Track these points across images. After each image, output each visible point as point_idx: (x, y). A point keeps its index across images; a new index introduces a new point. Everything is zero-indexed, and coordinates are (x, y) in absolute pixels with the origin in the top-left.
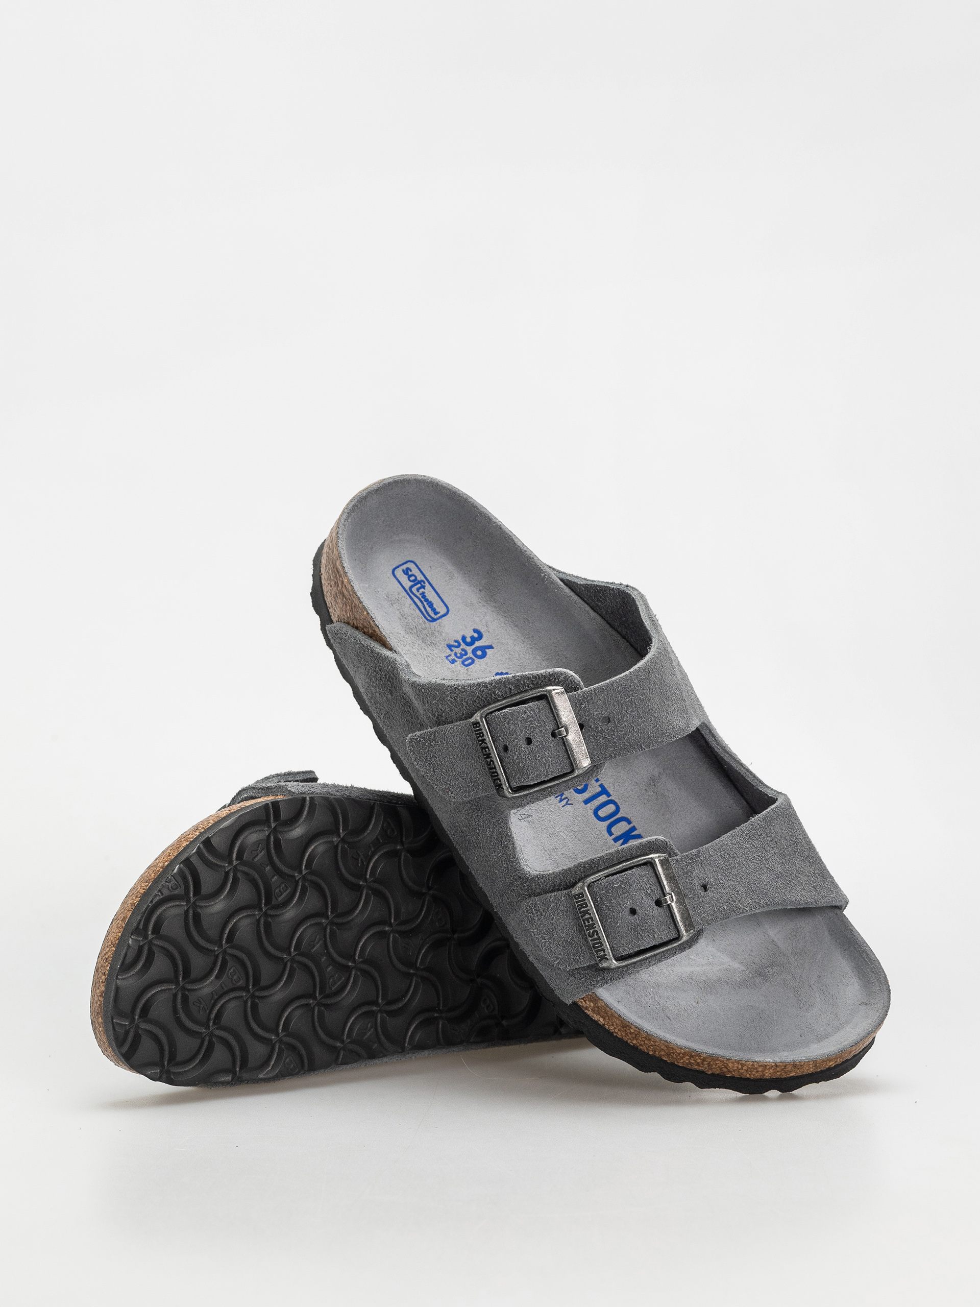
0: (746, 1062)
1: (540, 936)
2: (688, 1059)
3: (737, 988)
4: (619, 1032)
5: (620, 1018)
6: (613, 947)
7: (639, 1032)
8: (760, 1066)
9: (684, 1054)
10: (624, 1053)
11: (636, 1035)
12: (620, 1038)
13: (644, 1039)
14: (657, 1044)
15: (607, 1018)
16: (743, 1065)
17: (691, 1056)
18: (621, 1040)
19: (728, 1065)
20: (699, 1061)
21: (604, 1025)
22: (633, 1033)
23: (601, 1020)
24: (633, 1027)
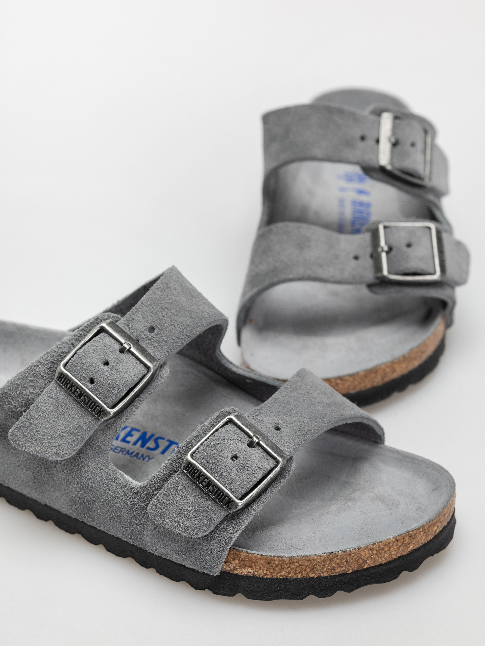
0: (373, 545)
1: (173, 522)
2: (329, 564)
3: (338, 514)
4: (268, 572)
5: (263, 557)
6: (232, 492)
7: (282, 560)
8: (385, 545)
9: (324, 561)
10: (279, 590)
11: (281, 565)
12: (271, 578)
13: (289, 565)
14: (300, 563)
15: (253, 565)
16: (372, 550)
17: (331, 560)
18: (272, 579)
19: (361, 555)
20: (338, 561)
21: (253, 574)
22: (278, 564)
23: (250, 570)
24: (276, 558)
